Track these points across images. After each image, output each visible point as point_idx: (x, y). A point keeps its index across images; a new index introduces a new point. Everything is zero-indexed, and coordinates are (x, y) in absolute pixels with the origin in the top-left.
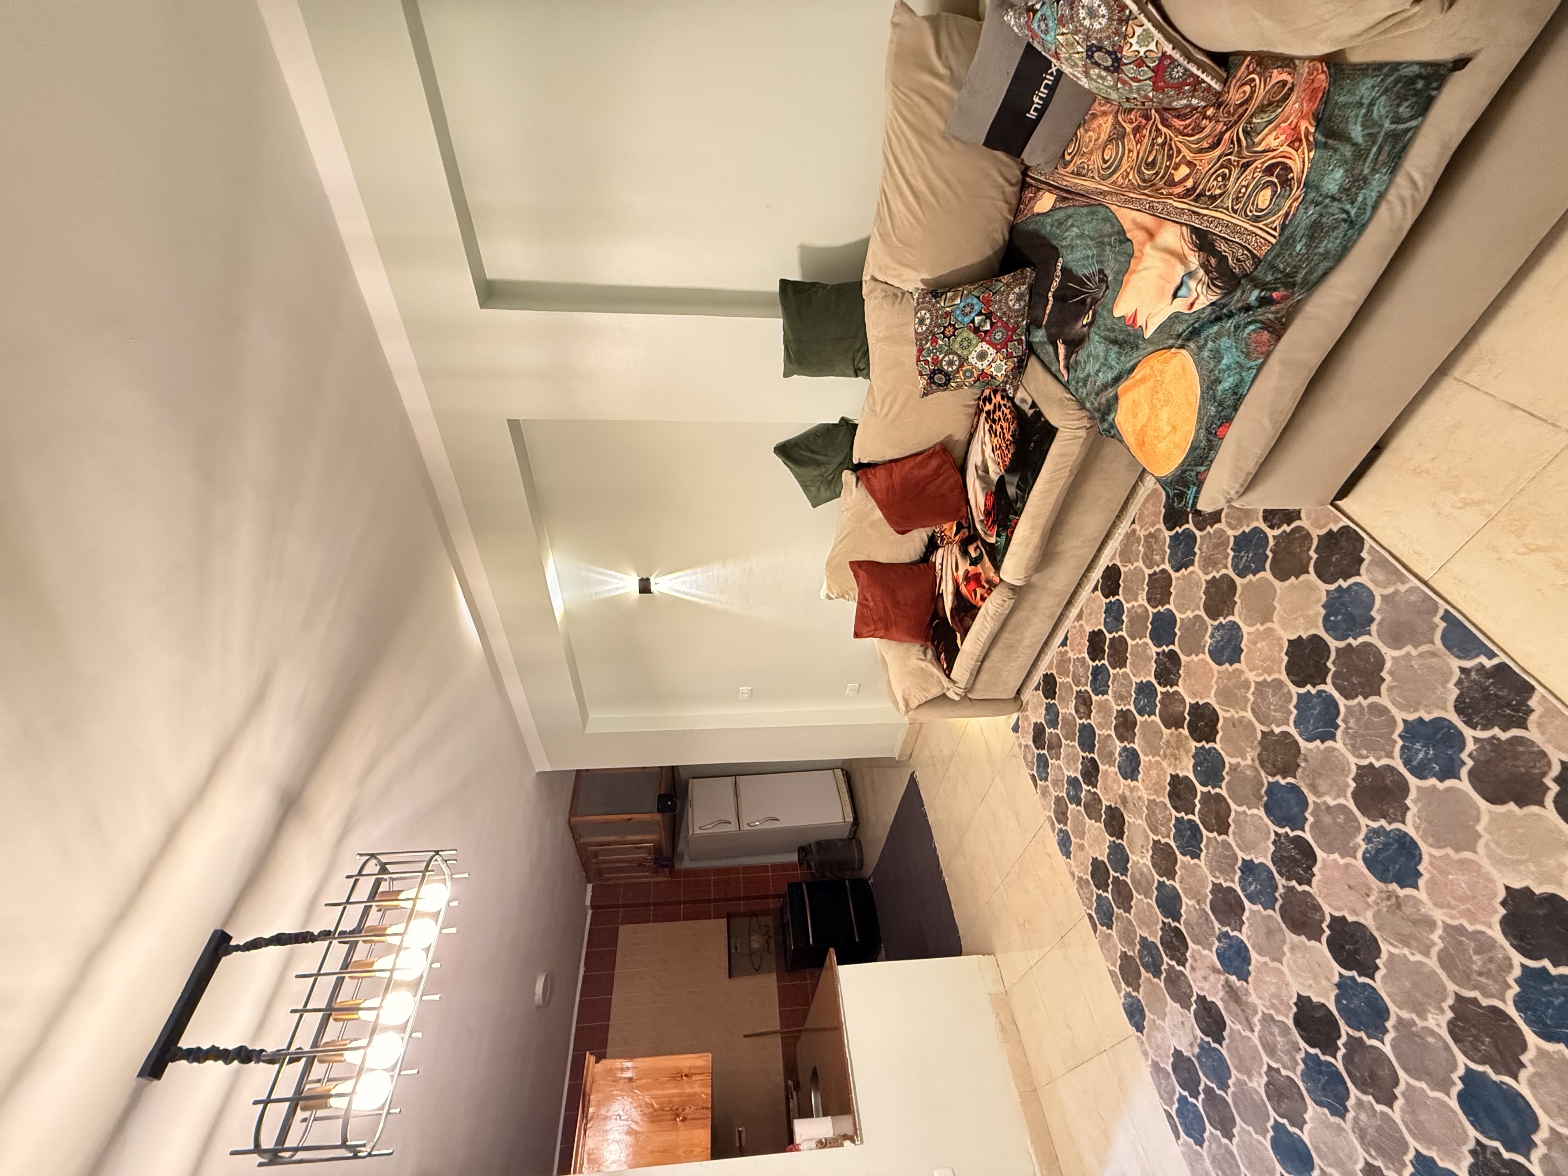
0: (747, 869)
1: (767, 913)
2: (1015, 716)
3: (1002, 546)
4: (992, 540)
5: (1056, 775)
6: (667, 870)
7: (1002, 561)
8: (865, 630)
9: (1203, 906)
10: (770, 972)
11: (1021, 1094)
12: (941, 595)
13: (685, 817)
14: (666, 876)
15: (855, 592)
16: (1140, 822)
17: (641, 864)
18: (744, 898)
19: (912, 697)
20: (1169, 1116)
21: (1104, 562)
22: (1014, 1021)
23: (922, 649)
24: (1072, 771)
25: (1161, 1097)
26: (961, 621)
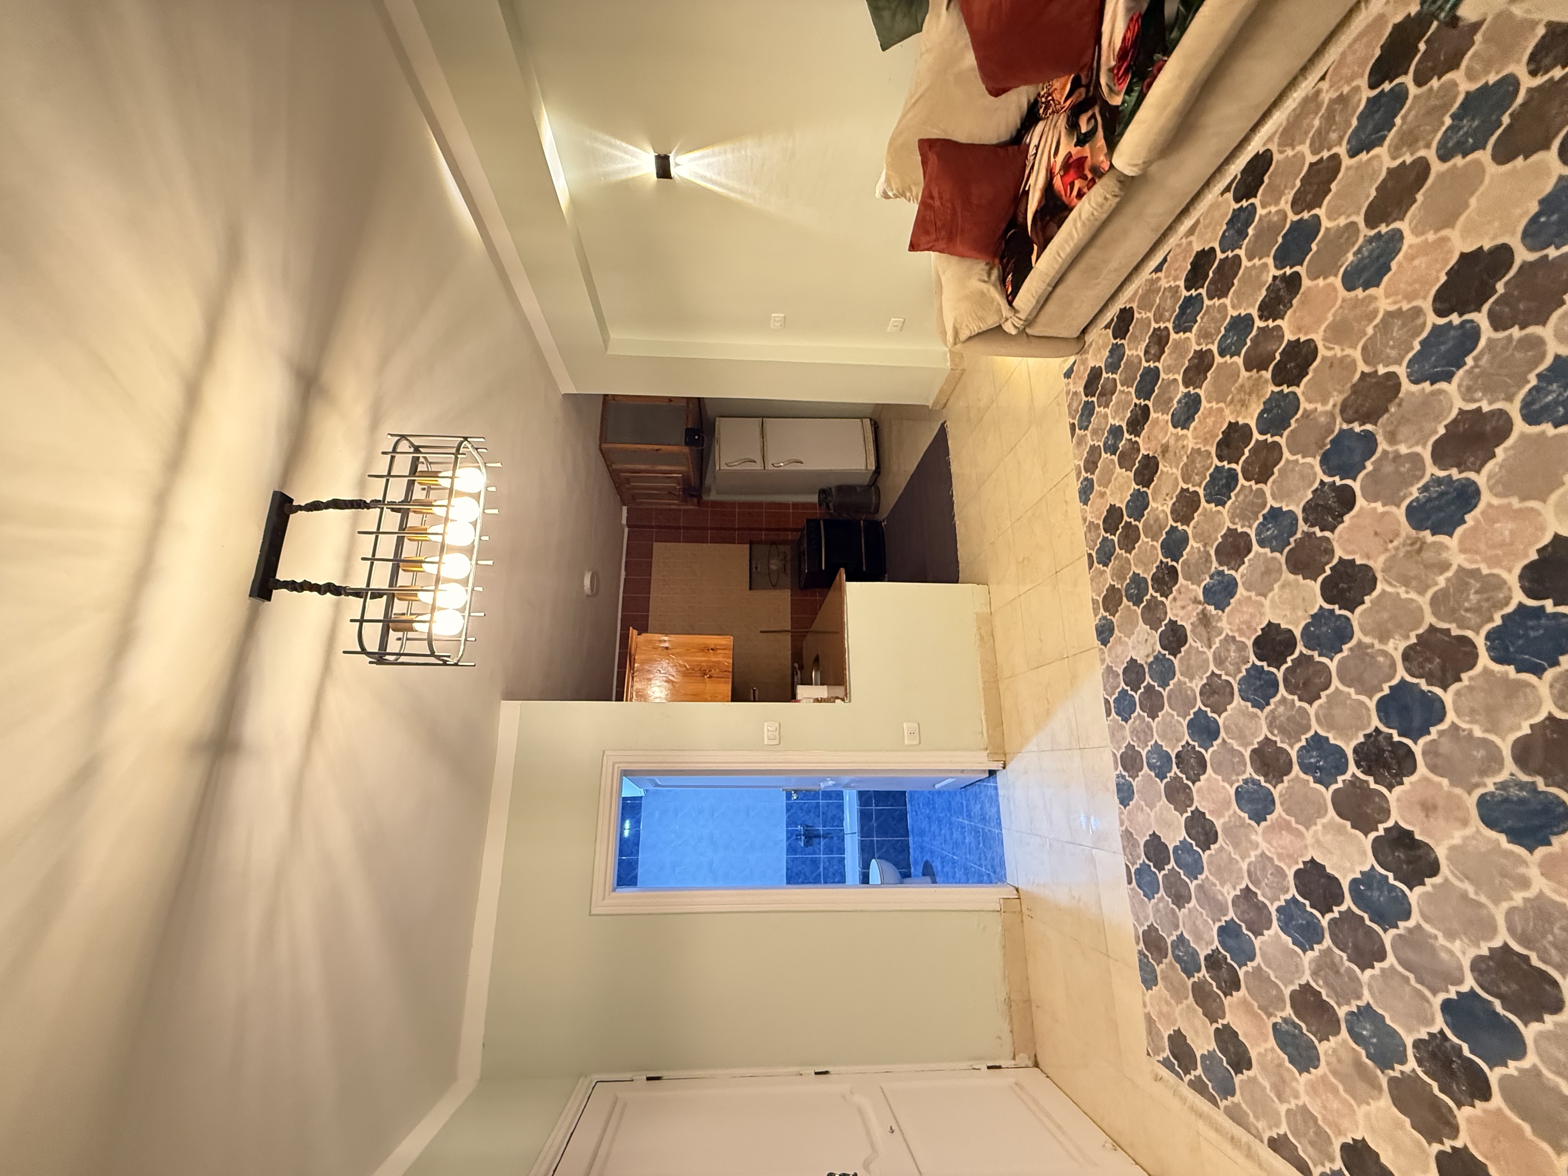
0: (771, 505)
1: (785, 542)
2: (1072, 359)
3: (1130, 108)
4: (1116, 101)
5: (1099, 424)
6: (695, 500)
7: (1121, 134)
8: (924, 239)
9: (1208, 548)
10: (784, 588)
11: (984, 682)
12: (1026, 193)
13: (712, 455)
14: (693, 505)
15: (918, 190)
16: (1174, 470)
17: (670, 493)
18: (767, 529)
19: (964, 326)
20: (1107, 702)
21: (1255, 146)
22: (993, 635)
23: (987, 267)
24: (1117, 419)
25: (1105, 690)
26: (1044, 228)
